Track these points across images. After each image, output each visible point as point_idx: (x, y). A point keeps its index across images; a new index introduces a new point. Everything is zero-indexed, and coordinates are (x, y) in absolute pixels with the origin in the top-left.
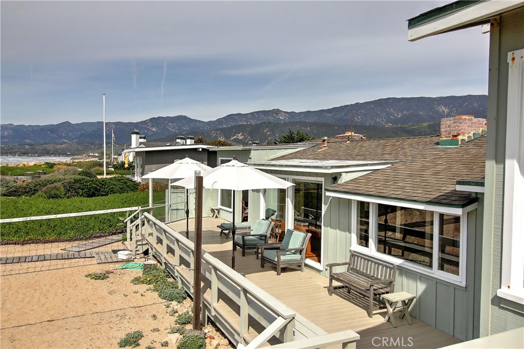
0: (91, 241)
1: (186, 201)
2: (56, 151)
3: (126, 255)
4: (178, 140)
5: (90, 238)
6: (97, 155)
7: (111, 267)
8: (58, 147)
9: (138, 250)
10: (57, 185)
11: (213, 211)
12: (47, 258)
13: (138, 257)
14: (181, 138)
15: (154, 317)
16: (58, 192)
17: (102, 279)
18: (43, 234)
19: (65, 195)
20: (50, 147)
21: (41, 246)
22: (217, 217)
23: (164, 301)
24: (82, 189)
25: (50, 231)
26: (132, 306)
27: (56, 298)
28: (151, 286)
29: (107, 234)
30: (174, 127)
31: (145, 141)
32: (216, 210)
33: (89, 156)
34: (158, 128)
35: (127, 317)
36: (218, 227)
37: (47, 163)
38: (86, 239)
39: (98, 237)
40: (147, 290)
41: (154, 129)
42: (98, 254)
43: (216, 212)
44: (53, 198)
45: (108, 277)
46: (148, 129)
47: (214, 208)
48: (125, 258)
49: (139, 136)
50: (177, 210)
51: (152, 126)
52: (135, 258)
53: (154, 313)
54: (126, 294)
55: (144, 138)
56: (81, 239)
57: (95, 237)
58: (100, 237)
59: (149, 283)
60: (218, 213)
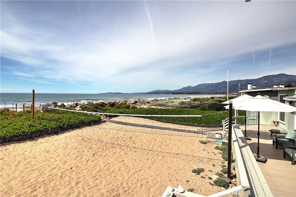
0: (210, 128)
1: (258, 115)
2: (220, 93)
3: (219, 136)
4: (274, 86)
5: (210, 127)
6: (236, 94)
7: (212, 140)
8: (221, 91)
9: (226, 135)
10: (206, 105)
11: (274, 122)
12: (191, 132)
13: (225, 138)
14: (276, 85)
15: (214, 165)
16: (205, 108)
17: (204, 144)
18: (193, 123)
19: (208, 109)
20: (218, 91)
21: (191, 127)
22: (276, 126)
23: (223, 160)
24: (215, 107)
25: (196, 122)
26: (208, 158)
27: (185, 146)
28: (221, 152)
29: (218, 126)
30: (277, 80)
31: (256, 87)
32: (276, 122)
33: (233, 94)
34: (267, 80)
35: (203, 162)
36: (269, 130)
37: (211, 97)
38: (209, 127)
39: (214, 127)
40: (219, 153)
41: (265, 81)
42: (209, 133)
43: (276, 123)
44: (203, 110)
45: (207, 143)
46: (262, 82)
47: (275, 121)
48: (218, 137)
49: (251, 85)
50: (254, 120)
51: (264, 80)
52: (224, 138)
53: (215, 164)
54: (209, 152)
55: (255, 86)
56: (207, 127)
57: (212, 127)
58: (215, 127)
59: (221, 150)
60: (278, 124)
